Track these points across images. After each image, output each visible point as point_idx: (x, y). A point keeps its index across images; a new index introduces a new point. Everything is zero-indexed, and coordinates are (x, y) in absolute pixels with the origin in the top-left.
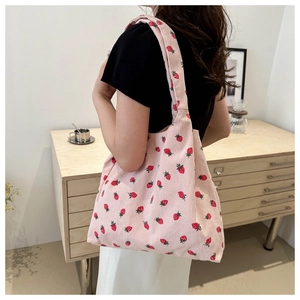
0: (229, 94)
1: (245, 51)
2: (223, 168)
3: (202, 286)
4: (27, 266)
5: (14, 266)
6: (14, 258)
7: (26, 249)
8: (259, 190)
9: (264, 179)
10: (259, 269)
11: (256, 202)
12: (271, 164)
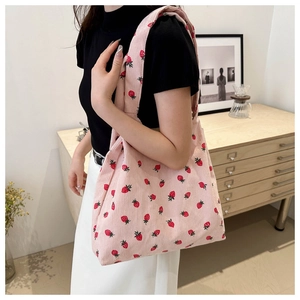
0: (229, 80)
1: (241, 36)
2: (236, 153)
3: (221, 272)
4: (43, 270)
5: (31, 272)
6: (30, 263)
7: (40, 254)
8: (270, 172)
9: (274, 161)
10: (275, 250)
11: (268, 184)
12: (281, 145)
